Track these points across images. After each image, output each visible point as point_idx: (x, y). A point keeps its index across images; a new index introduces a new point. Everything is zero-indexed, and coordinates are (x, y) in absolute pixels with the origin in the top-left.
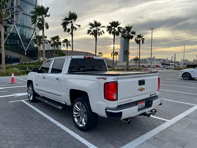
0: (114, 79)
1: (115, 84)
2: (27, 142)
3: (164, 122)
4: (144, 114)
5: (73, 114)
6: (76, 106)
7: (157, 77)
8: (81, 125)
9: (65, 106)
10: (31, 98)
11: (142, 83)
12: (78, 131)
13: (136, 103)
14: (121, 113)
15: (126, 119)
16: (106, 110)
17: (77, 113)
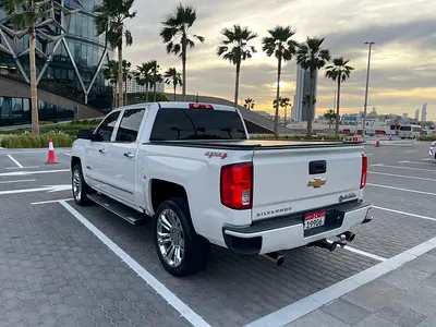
0: (245, 157)
3: (374, 262)
4: (322, 243)
5: (156, 236)
6: (163, 217)
7: (359, 155)
8: (171, 263)
10: (79, 198)
12: (167, 275)
13: (301, 217)
14: (260, 238)
15: (273, 255)
16: (224, 229)
17: (165, 234)
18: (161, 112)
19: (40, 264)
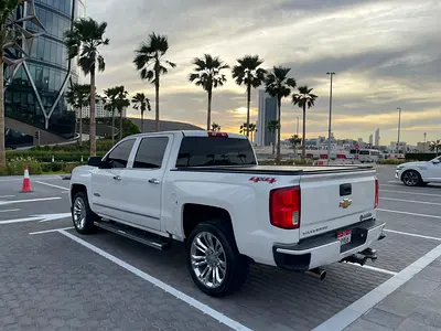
1: (296, 192)
2: (96, 323)
3: (387, 277)
4: (352, 259)
5: (190, 263)
6: (198, 240)
7: (373, 178)
8: (210, 285)
9: (168, 242)
10: (81, 225)
11: (345, 190)
12: (205, 296)
13: (334, 234)
14: (309, 255)
15: (316, 270)
16: (275, 248)
17: (199, 257)
18: (186, 140)
19: (73, 293)
